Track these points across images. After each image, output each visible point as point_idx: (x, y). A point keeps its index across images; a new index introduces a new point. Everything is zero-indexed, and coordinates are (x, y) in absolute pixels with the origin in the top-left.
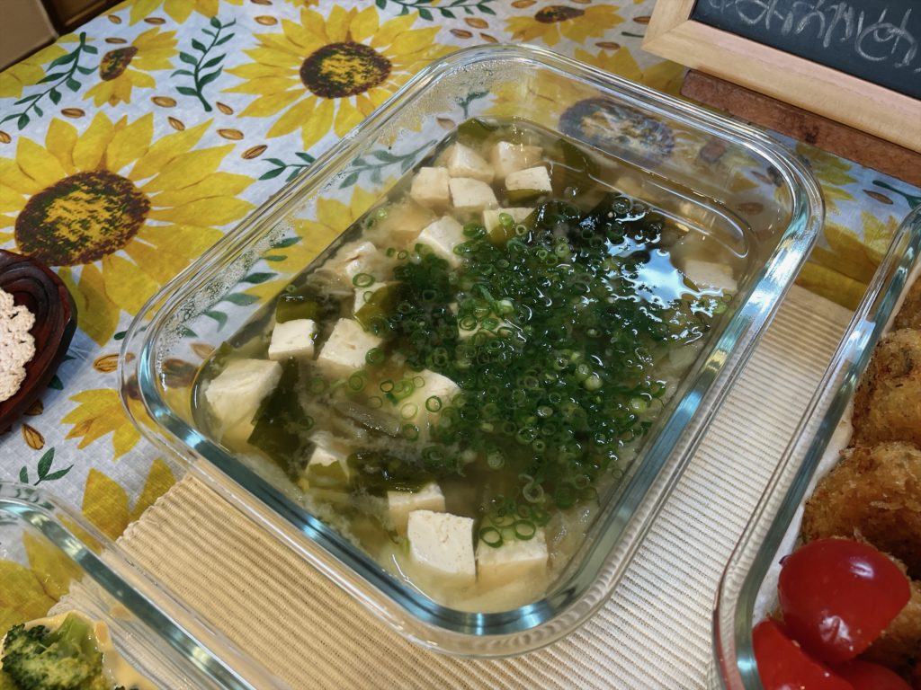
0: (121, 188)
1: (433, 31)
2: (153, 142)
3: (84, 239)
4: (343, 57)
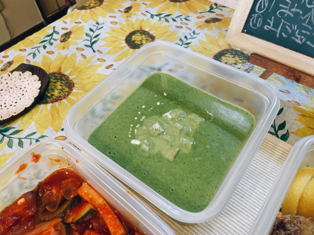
0: (65, 79)
1: (169, 26)
2: (76, 64)
3: (52, 95)
4: (139, 35)
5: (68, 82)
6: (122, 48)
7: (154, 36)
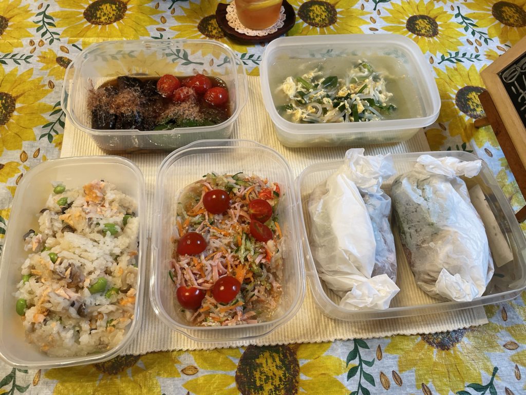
0: (333, 13)
1: (463, 35)
2: (352, 8)
3: (314, 19)
4: (426, 22)
5: (332, 17)
6: (400, 23)
7: (438, 33)
